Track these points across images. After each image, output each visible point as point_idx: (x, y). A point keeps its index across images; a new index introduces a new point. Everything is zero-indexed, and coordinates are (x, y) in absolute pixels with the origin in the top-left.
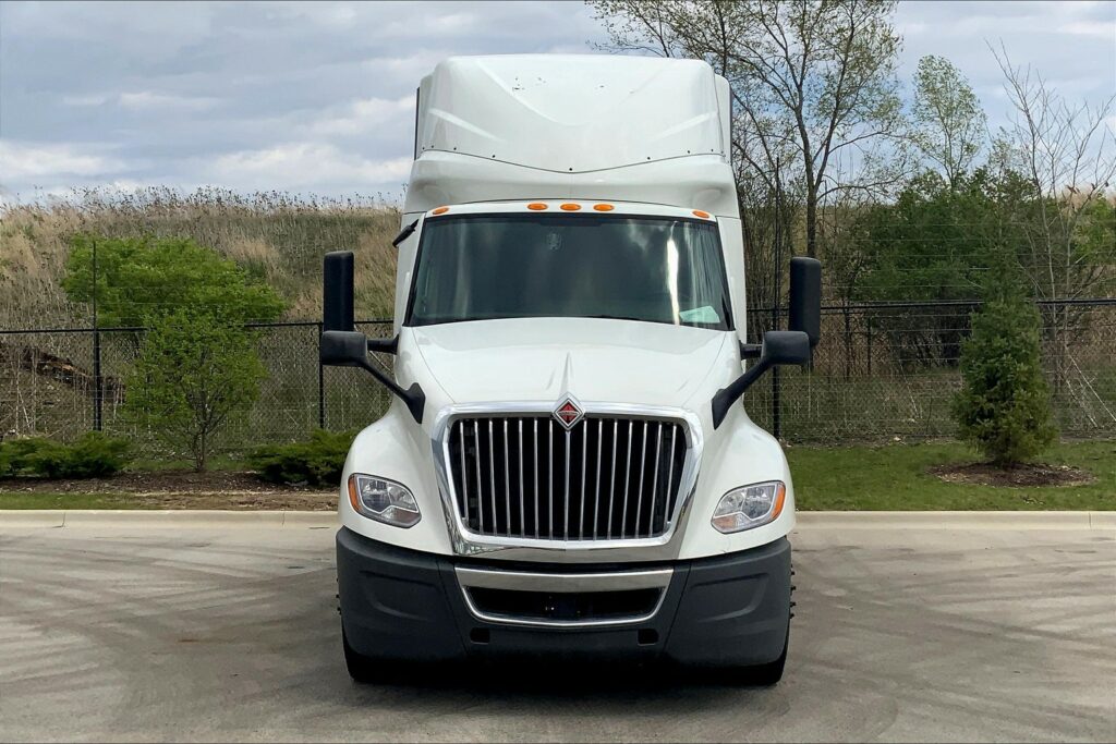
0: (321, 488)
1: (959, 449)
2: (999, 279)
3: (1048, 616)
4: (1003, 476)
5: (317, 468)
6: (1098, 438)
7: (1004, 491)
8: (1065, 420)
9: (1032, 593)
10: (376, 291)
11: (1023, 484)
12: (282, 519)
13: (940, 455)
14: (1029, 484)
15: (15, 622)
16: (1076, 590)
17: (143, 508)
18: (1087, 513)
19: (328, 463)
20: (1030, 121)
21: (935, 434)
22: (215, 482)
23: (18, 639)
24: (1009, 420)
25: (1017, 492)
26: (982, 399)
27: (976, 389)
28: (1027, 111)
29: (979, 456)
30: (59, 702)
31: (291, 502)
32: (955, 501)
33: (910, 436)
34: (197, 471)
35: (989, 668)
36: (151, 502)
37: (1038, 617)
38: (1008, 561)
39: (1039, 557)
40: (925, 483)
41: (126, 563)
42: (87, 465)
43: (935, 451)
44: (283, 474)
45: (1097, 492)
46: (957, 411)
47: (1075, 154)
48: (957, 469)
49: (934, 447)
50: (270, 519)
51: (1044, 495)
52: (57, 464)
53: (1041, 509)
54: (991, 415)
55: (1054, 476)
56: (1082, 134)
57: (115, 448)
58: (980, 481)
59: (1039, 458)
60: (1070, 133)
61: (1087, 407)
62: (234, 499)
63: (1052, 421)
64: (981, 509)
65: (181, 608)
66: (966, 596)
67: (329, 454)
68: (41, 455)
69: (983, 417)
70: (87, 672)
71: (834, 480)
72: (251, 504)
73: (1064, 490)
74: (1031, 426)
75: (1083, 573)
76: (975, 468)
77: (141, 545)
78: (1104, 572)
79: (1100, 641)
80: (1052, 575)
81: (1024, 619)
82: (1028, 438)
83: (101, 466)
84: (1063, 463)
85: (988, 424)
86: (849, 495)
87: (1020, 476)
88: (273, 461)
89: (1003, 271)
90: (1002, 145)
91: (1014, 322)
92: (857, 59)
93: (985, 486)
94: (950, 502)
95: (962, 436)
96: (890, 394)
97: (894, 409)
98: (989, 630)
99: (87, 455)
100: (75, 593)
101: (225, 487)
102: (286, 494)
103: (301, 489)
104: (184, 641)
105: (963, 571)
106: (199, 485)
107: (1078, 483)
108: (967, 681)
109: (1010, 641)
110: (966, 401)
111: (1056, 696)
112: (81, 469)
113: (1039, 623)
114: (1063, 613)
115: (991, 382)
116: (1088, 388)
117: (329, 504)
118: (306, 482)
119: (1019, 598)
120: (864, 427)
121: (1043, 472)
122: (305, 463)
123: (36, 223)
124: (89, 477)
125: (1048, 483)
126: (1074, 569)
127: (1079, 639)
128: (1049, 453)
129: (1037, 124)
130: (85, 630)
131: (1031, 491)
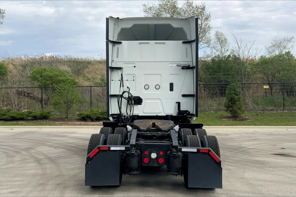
0: (94, 121)
1: (225, 114)
2: (233, 79)
3: (248, 145)
4: (235, 119)
5: (93, 117)
6: (253, 111)
7: (235, 122)
8: (246, 108)
9: (244, 141)
10: (93, 78)
11: (239, 121)
12: (88, 128)
13: (222, 115)
14: (240, 121)
15: (48, 147)
16: (253, 141)
17: (58, 125)
18: (252, 126)
19: (95, 116)
20: (238, 45)
21: (220, 110)
22: (70, 120)
23: (51, 150)
24: (235, 108)
25: (238, 122)
26: (230, 103)
27: (229, 101)
28: (238, 43)
29: (230, 115)
30: (69, 160)
31: (89, 124)
32: (226, 124)
33: (215, 111)
34: (66, 118)
35: (239, 154)
36: (59, 124)
37: (246, 145)
38: (238, 135)
39: (244, 135)
40: (219, 121)
41: (61, 136)
42: (43, 116)
43: (221, 114)
44: (86, 119)
45: (254, 122)
46: (225, 106)
47: (248, 52)
48: (226, 118)
49: (220, 113)
50: (85, 128)
51: (243, 123)
52: (37, 116)
53: (243, 126)
54: (232, 107)
55: (245, 119)
56: (249, 48)
57: (49, 113)
58: (230, 120)
59: (242, 115)
60: (246, 48)
61: (250, 105)
62: (77, 124)
63: (243, 108)
64: (231, 126)
65: (80, 144)
66: (232, 142)
67: (95, 114)
68: (33, 114)
69: (230, 107)
70: (70, 155)
71: (201, 120)
72: (80, 124)
73: (247, 122)
74: (239, 109)
75: (253, 138)
76: (229, 117)
77: (62, 133)
78: (257, 137)
79: (259, 149)
80: (247, 138)
81: (243, 146)
82: (239, 112)
83: (46, 117)
84: (246, 116)
85: (231, 108)
86: (205, 123)
87: (238, 119)
88: (83, 116)
89: (234, 77)
90: (233, 50)
91: (236, 87)
92: (202, 31)
93: (231, 122)
94: (225, 124)
95: (226, 111)
96: (210, 102)
97: (211, 105)
98: (238, 148)
99: (43, 114)
100: (56, 142)
101: (73, 121)
102: (87, 123)
103: (90, 121)
104: (85, 150)
105: (230, 138)
106: (67, 121)
107: (250, 120)
108: (236, 156)
109: (242, 149)
110: (227, 104)
111: (253, 158)
112: (42, 117)
113: (247, 146)
114: (251, 145)
115: (232, 100)
116: (250, 101)
117: (97, 125)
118: (90, 120)
119: (242, 142)
120: (205, 109)
121: (243, 118)
122: (90, 116)
123: (13, 62)
124: (43, 119)
125: (244, 120)
126: (251, 137)
127: (255, 149)
128: (243, 114)
129: (240, 46)
130: (63, 148)
131: (241, 122)
